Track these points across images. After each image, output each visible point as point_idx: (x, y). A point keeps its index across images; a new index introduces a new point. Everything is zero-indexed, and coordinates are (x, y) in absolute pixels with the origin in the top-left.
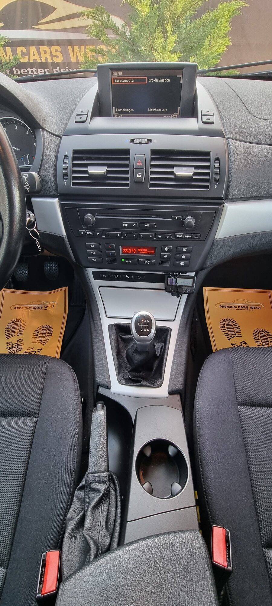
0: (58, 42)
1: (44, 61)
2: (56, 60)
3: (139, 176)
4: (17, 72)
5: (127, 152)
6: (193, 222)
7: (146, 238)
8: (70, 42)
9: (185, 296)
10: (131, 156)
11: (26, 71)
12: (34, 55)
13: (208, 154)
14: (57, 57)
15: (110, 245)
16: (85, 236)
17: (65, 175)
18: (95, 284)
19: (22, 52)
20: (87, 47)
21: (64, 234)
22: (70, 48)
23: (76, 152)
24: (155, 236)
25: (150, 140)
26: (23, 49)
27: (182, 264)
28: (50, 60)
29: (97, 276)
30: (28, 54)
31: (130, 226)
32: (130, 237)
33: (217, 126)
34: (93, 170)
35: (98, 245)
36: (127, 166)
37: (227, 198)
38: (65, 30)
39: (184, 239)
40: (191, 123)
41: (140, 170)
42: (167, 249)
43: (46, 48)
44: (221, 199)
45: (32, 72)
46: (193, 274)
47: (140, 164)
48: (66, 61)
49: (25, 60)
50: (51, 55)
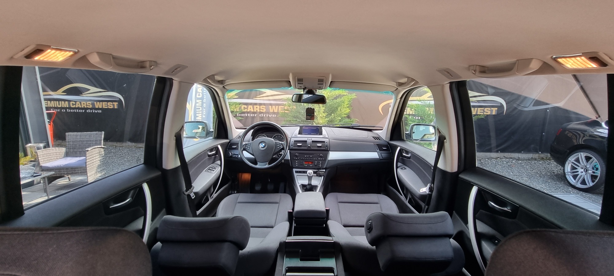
0: (264, 104)
1: (255, 111)
2: (261, 111)
3: (309, 145)
4: (239, 115)
5: (306, 141)
6: (322, 155)
7: (311, 160)
8: (271, 104)
9: (323, 177)
10: (307, 142)
11: (244, 115)
12: (250, 109)
13: (325, 142)
14: (263, 110)
15: (301, 161)
16: (295, 159)
17: (292, 145)
18: (295, 174)
19: (244, 107)
20: (279, 106)
21: (289, 159)
22: (270, 107)
23: (295, 141)
24: (313, 159)
25: (311, 139)
26: (246, 106)
27: (320, 166)
28: (259, 111)
29: (297, 172)
30: (247, 108)
31: (307, 156)
32: (307, 159)
33: (327, 137)
34: (298, 144)
35: (298, 161)
36: (307, 144)
37: (330, 150)
38: (269, 100)
39: (320, 160)
40: (321, 136)
41: (309, 144)
42: (316, 162)
43: (258, 106)
44: (328, 150)
45: (247, 115)
46: (324, 170)
47: (309, 143)
48: (267, 111)
49: (246, 110)
50: (260, 109)
